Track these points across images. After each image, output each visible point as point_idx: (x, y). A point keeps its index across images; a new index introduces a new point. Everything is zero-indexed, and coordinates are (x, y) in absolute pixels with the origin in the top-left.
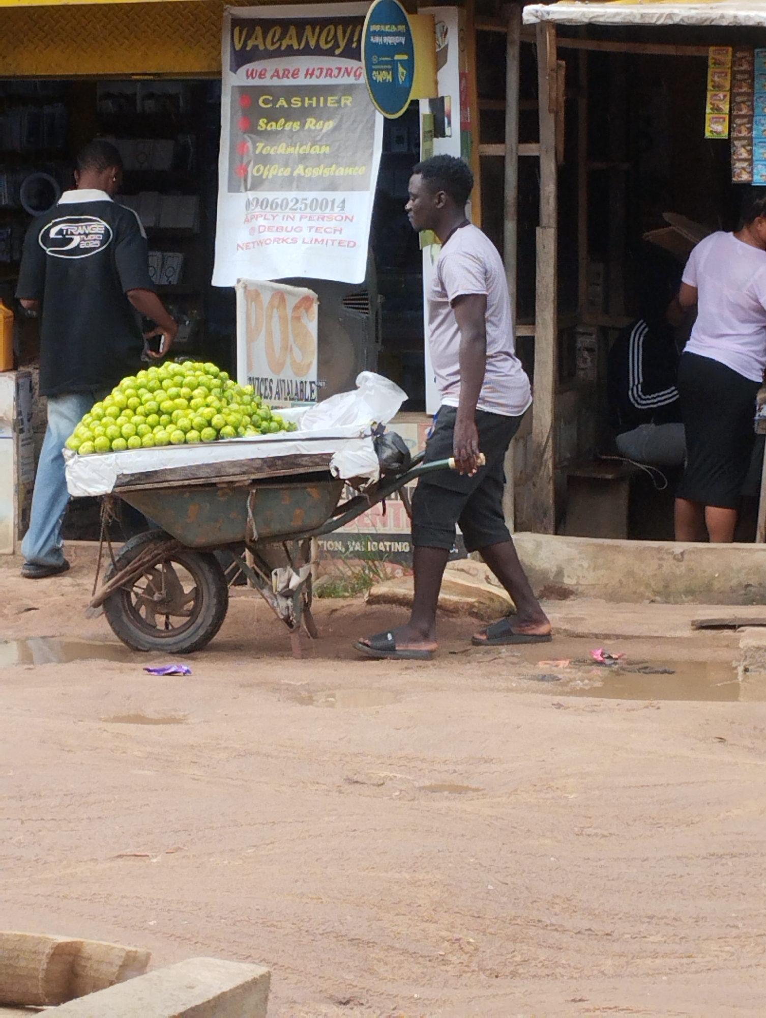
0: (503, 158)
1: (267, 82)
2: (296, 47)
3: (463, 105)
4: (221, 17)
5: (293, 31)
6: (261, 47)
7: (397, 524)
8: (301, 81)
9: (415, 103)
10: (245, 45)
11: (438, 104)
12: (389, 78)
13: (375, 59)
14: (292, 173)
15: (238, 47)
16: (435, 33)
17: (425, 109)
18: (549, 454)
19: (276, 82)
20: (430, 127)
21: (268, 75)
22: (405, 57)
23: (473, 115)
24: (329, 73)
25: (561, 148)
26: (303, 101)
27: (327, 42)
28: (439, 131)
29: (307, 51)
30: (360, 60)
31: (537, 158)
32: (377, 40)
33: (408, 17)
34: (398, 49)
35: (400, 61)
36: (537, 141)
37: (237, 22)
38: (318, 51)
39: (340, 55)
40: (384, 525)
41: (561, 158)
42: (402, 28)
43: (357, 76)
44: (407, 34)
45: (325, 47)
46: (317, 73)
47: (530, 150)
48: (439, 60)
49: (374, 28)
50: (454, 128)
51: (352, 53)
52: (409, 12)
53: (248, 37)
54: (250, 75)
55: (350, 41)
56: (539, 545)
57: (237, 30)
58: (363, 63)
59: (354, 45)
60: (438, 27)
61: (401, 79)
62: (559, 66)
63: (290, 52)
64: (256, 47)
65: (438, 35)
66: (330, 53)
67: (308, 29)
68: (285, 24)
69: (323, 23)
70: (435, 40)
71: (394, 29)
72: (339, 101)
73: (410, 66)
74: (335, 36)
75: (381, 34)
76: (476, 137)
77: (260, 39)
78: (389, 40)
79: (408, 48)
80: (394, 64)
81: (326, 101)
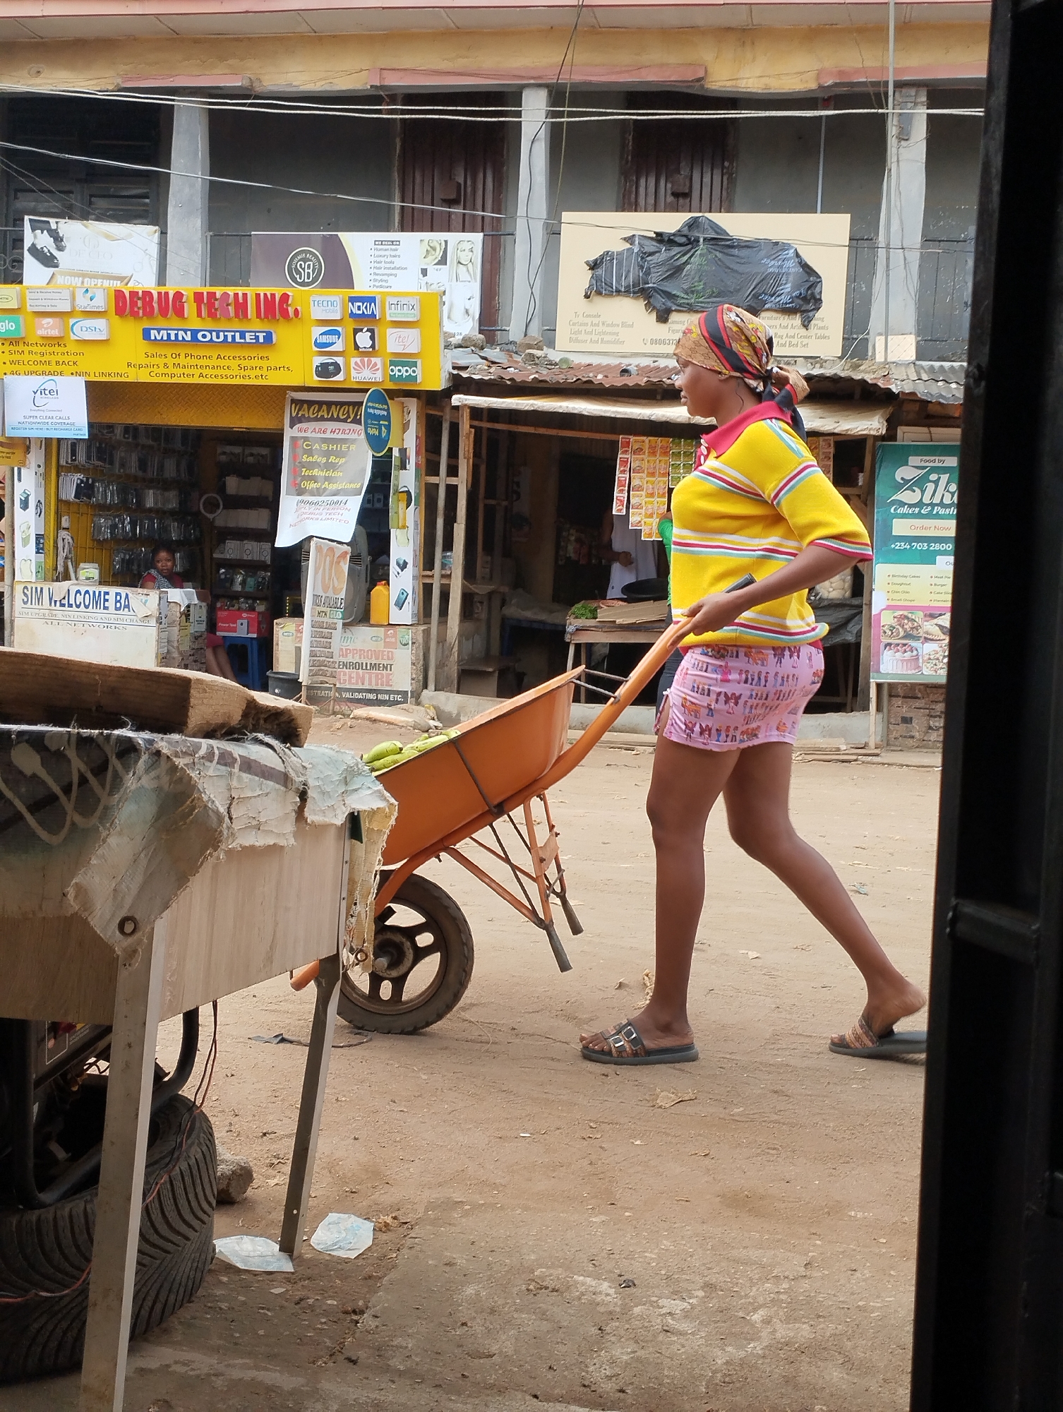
0: (438, 485)
1: (308, 434)
2: (326, 417)
3: (417, 453)
4: (285, 398)
5: (324, 407)
6: (307, 416)
7: (370, 684)
8: (328, 435)
9: (390, 450)
10: (298, 414)
11: (403, 451)
12: (377, 433)
13: (369, 422)
14: (321, 486)
15: (294, 415)
16: (403, 412)
17: (396, 453)
18: (456, 649)
19: (314, 435)
20: (398, 463)
21: (310, 431)
22: (386, 423)
23: (422, 460)
24: (344, 431)
25: (470, 479)
26: (328, 447)
27: (343, 415)
28: (403, 466)
29: (332, 419)
30: (361, 425)
31: (456, 486)
32: (371, 411)
33: (389, 401)
34: (383, 418)
35: (384, 425)
36: (457, 476)
37: (293, 401)
38: (338, 419)
39: (350, 422)
40: (363, 684)
41: (469, 485)
42: (386, 407)
43: (359, 435)
44: (388, 410)
45: (342, 418)
46: (337, 431)
47: (453, 481)
48: (405, 427)
49: (370, 404)
50: (411, 466)
51: (357, 421)
52: (390, 399)
53: (299, 410)
54: (300, 430)
55: (356, 415)
56: (448, 699)
57: (293, 406)
58: (363, 427)
59: (358, 417)
60: (405, 409)
61: (384, 435)
62: (470, 432)
63: (322, 419)
64: (303, 415)
65: (405, 414)
66: (345, 421)
67: (333, 407)
68: (320, 404)
69: (342, 404)
70: (403, 416)
71: (381, 406)
72: (348, 448)
73: (388, 427)
74: (348, 411)
75: (374, 408)
76: (423, 472)
77: (306, 410)
78: (377, 412)
79: (388, 418)
80: (380, 426)
81: (341, 447)
